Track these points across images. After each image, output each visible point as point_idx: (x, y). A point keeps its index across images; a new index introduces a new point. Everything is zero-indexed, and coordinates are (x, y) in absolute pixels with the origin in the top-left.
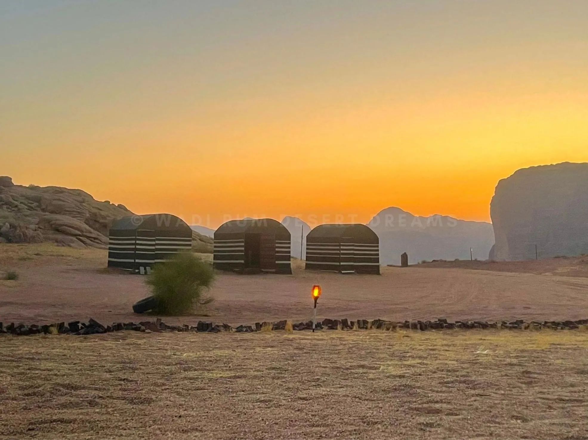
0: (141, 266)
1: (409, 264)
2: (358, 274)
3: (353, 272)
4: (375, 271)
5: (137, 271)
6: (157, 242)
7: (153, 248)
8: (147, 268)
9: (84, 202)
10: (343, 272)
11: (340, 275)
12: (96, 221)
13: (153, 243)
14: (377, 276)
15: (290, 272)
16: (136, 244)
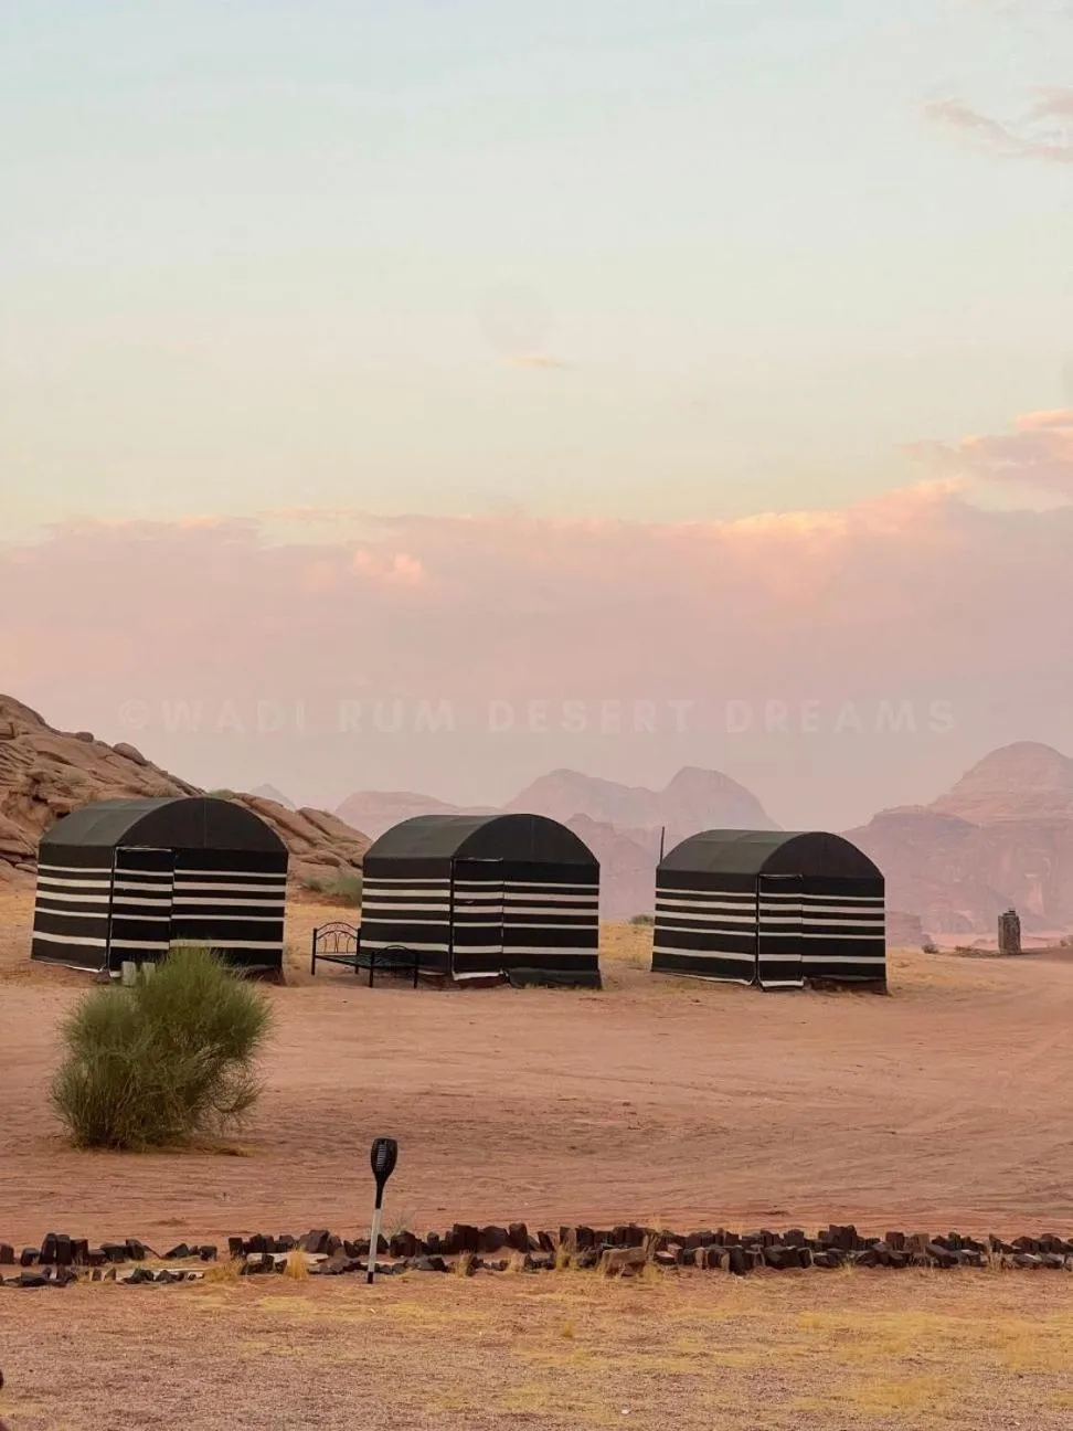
0: (127, 960)
1: (1024, 945)
2: (813, 992)
3: (800, 983)
4: (871, 981)
5: (114, 974)
6: (179, 885)
7: (166, 903)
8: (145, 965)
9: (12, 737)
10: (766, 984)
11: (756, 994)
12: (37, 799)
13: (167, 888)
14: (876, 999)
15: (594, 982)
16: (113, 892)
